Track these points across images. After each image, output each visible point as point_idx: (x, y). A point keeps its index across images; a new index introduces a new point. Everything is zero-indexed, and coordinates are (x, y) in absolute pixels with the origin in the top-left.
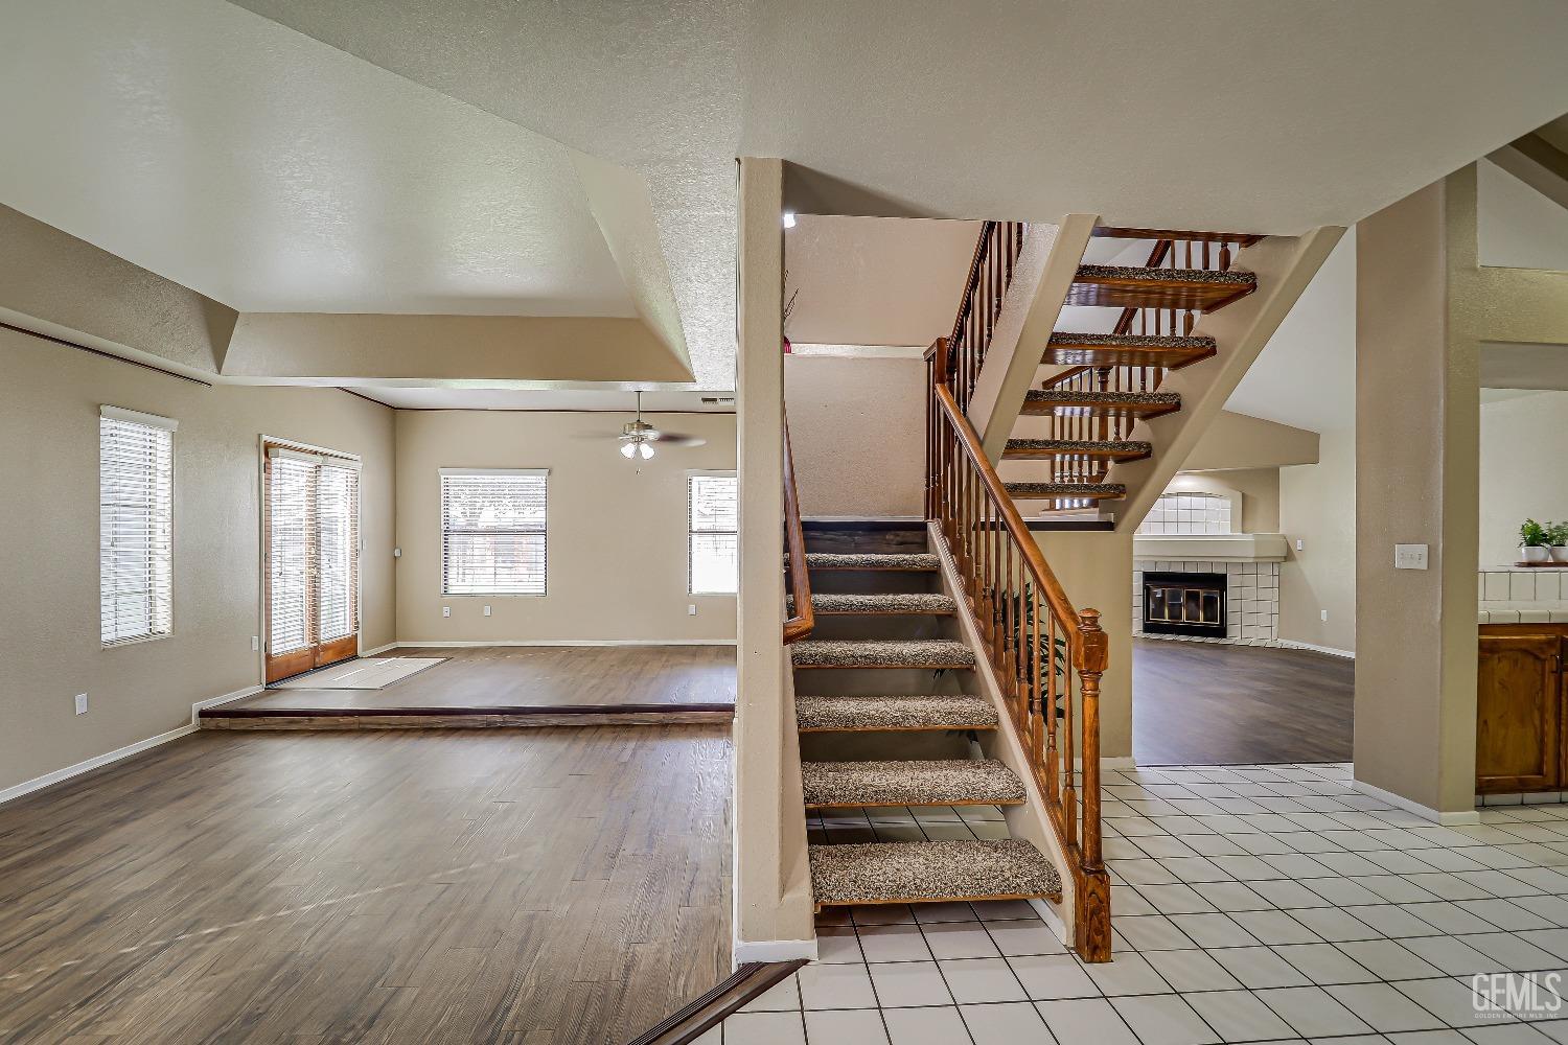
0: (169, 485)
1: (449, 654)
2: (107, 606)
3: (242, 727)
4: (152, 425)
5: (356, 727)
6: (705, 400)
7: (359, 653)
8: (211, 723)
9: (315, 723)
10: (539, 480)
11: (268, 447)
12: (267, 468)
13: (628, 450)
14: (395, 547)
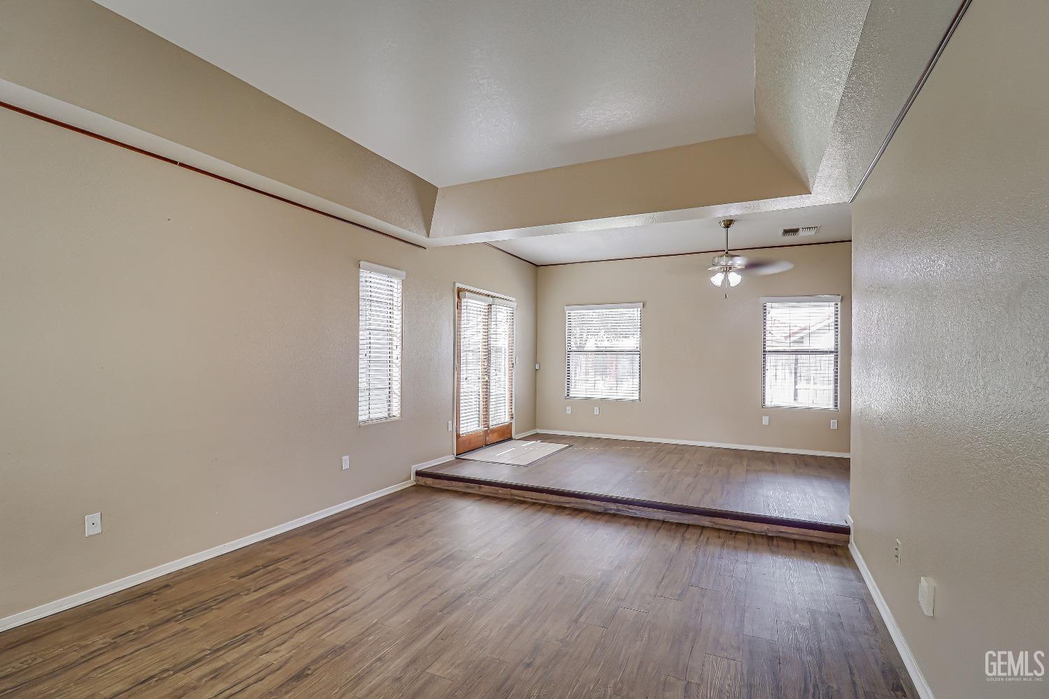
0: (400, 316)
1: (571, 441)
2: (363, 397)
3: (439, 486)
4: (390, 275)
5: (508, 497)
6: (786, 232)
7: (514, 436)
8: (423, 481)
9: (483, 490)
10: (635, 313)
11: (459, 290)
12: (459, 306)
13: (717, 279)
14: (536, 362)
